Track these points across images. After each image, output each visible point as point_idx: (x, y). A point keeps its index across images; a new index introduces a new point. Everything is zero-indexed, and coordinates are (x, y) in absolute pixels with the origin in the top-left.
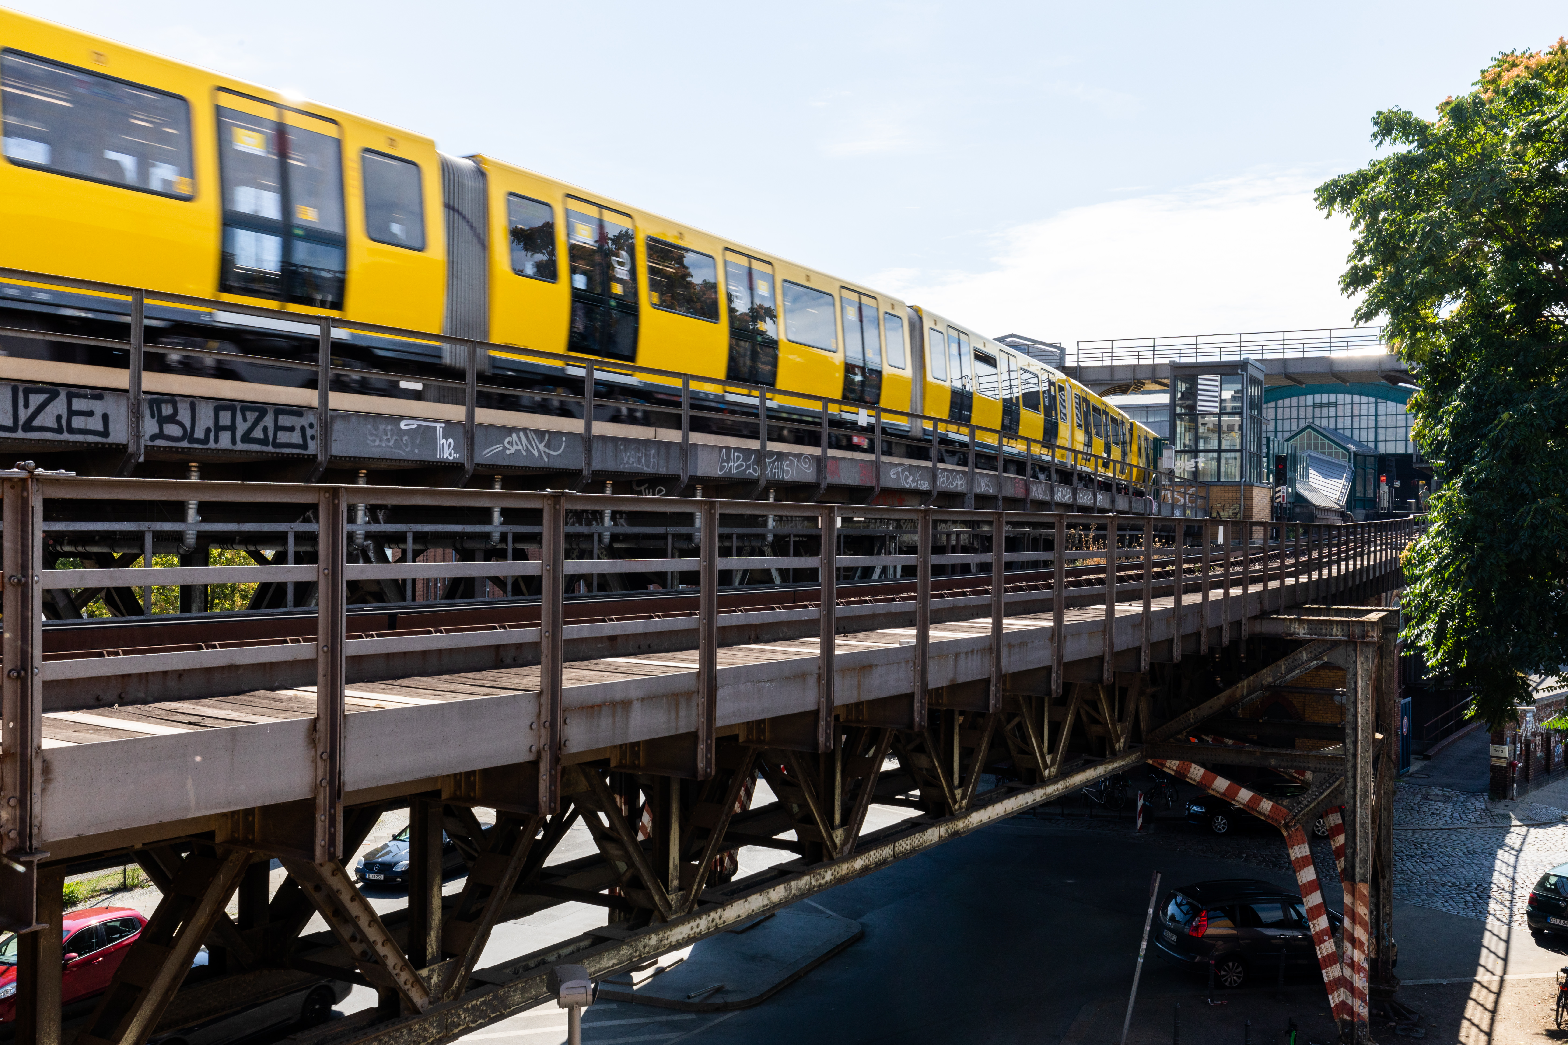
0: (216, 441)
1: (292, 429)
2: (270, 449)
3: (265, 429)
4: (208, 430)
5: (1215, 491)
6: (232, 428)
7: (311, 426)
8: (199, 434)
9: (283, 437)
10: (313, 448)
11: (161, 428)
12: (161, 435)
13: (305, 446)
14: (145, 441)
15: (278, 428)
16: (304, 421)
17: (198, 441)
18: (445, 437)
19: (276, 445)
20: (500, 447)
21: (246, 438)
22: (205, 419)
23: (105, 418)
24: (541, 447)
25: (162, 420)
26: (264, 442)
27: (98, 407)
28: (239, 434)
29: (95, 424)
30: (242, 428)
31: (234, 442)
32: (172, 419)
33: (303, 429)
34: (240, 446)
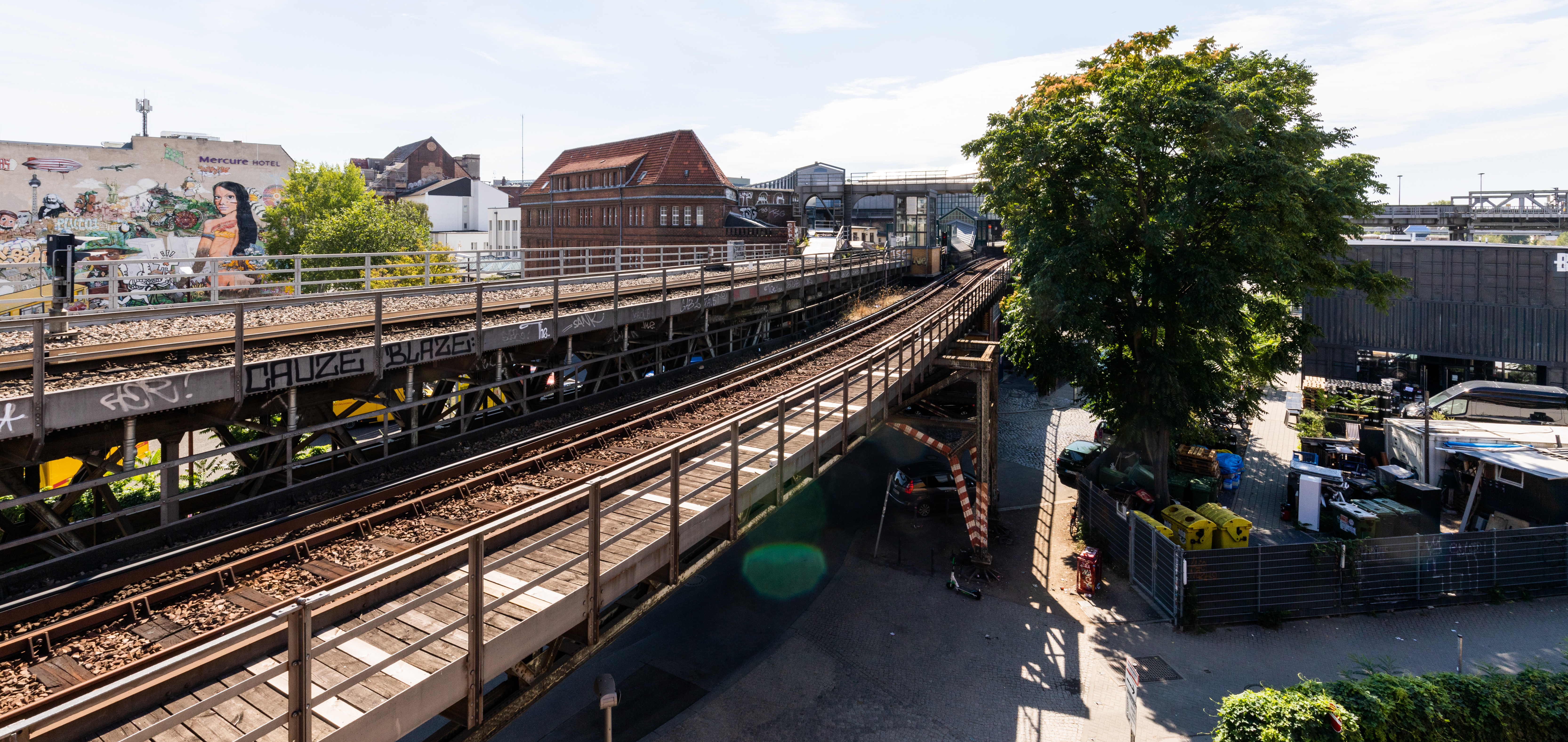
0: (422, 358)
1: (462, 343)
2: (451, 356)
3: (448, 347)
4: (418, 355)
5: (915, 251)
6: (431, 350)
7: (473, 339)
8: (413, 357)
9: (458, 348)
10: (474, 350)
11: (392, 359)
12: (392, 363)
13: (469, 350)
14: (384, 367)
15: (455, 344)
16: (469, 338)
17: (413, 361)
18: (543, 328)
19: (454, 353)
20: (571, 326)
21: (438, 354)
22: (416, 349)
23: (362, 361)
24: (592, 321)
25: (393, 355)
26: (448, 353)
27: (357, 357)
28: (434, 352)
29: (356, 365)
30: (435, 348)
31: (431, 357)
32: (398, 353)
33: (468, 342)
34: (435, 358)
